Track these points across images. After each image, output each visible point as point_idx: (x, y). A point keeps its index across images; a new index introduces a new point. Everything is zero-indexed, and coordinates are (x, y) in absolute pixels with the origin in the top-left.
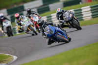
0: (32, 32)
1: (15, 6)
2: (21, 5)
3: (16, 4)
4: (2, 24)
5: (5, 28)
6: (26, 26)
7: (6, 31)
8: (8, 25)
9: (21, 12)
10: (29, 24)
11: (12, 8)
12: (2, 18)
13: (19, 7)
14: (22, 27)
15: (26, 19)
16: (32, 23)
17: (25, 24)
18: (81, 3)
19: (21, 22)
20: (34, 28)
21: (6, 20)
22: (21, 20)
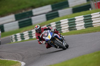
1: (24, 11)
2: (30, 10)
3: (24, 9)
9: (30, 18)
11: (20, 13)
13: (27, 12)
18: (90, 9)
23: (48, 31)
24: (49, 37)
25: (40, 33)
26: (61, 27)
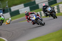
23: (33, 14)
24: (34, 18)
25: (28, 16)
26: (59, 9)
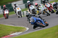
0: (46, 14)
4: (29, 8)
5: (31, 10)
6: (42, 10)
7: (32, 12)
8: (33, 8)
10: (44, 9)
12: (29, 4)
14: (40, 11)
15: (42, 6)
16: (46, 8)
17: (41, 9)
19: (39, 8)
20: (48, 11)
21: (32, 5)
22: (39, 7)
